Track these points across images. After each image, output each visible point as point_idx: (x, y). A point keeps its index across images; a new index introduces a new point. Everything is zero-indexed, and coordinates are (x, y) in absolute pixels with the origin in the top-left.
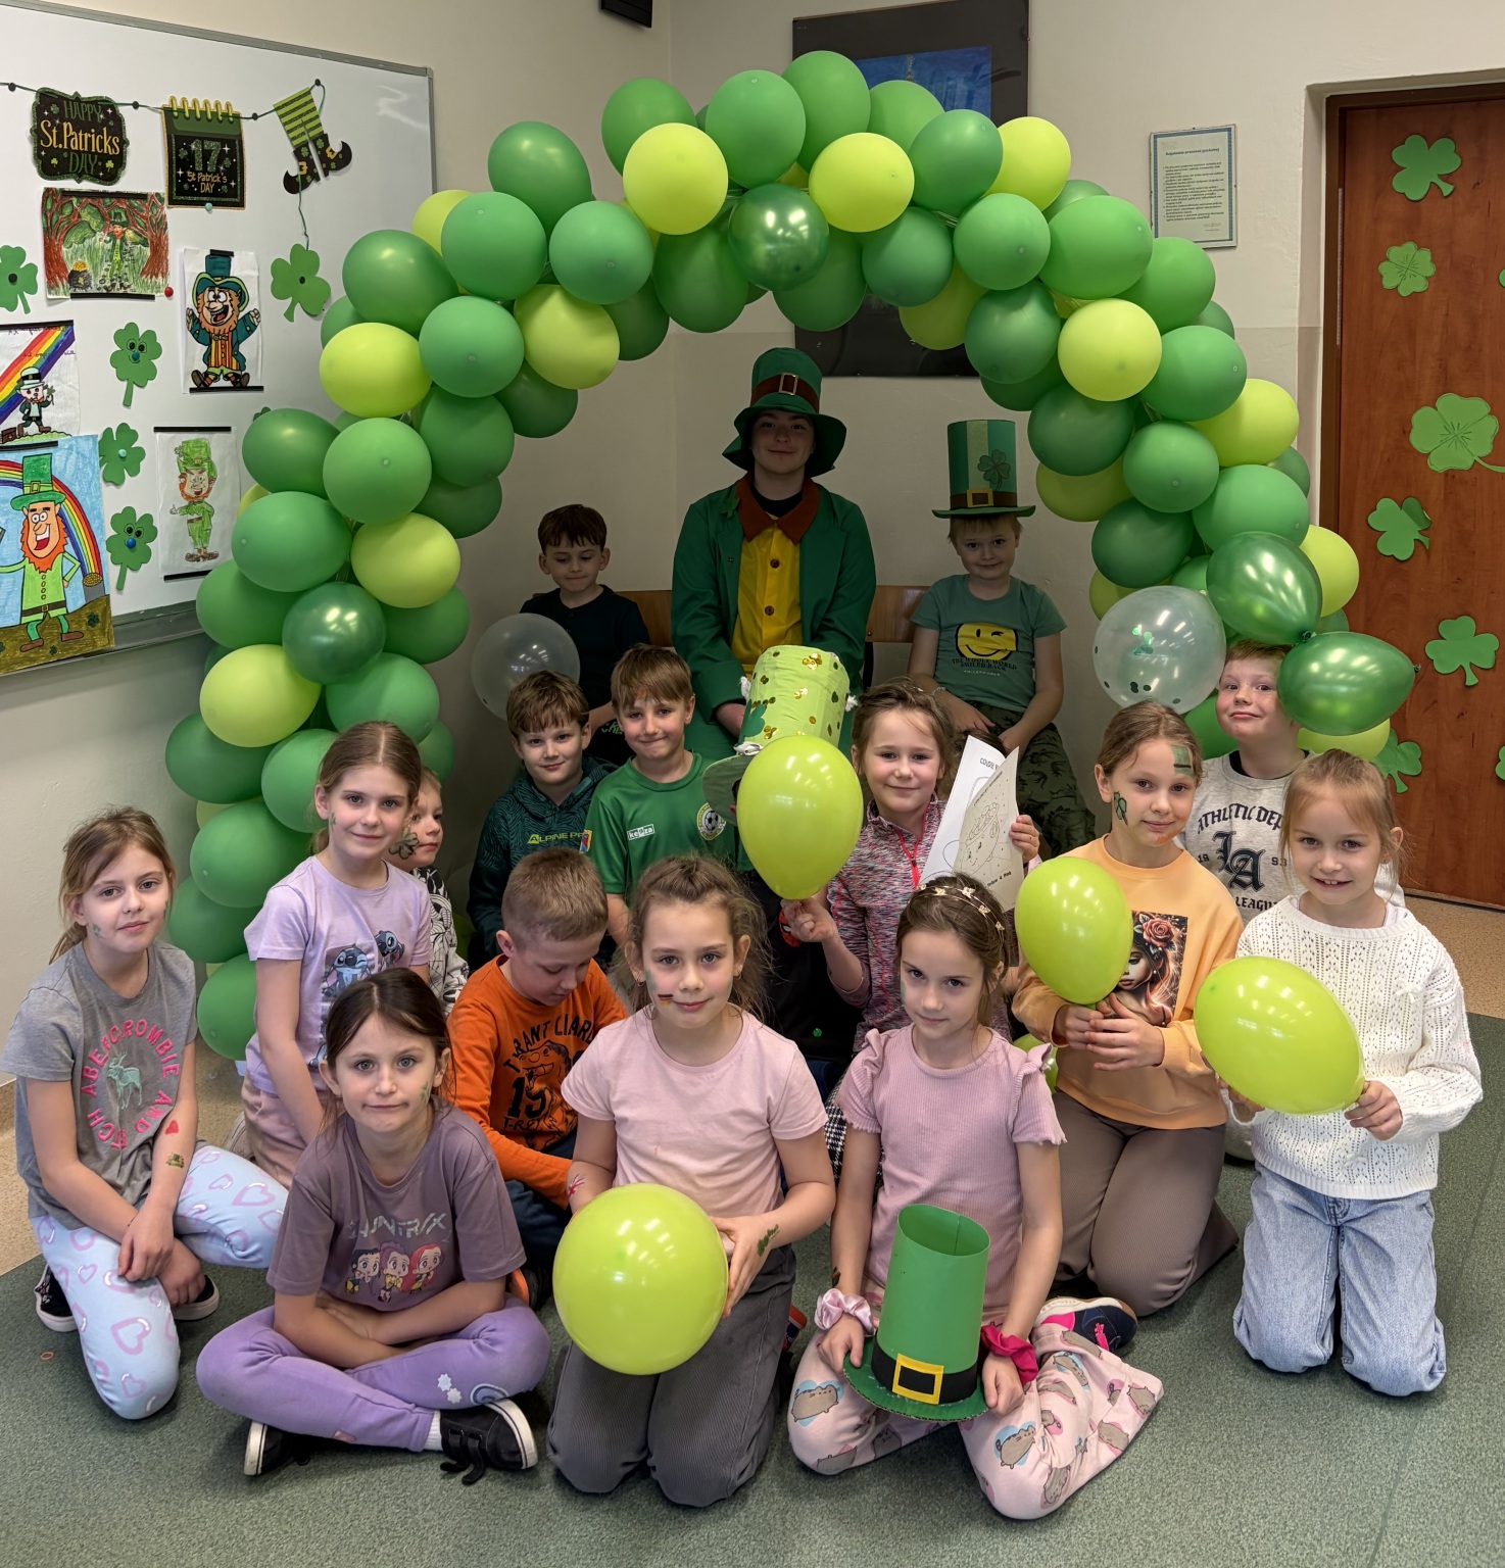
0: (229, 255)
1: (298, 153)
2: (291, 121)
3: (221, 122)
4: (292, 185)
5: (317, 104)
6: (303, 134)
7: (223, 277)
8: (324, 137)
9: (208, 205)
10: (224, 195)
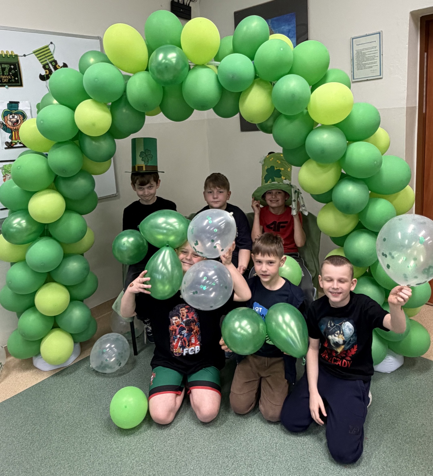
0: (17, 103)
1: (44, 67)
2: (40, 56)
3: (9, 58)
4: (43, 78)
5: (52, 50)
6: (46, 60)
7: (15, 110)
8: (55, 62)
9: (7, 86)
10: (12, 82)
